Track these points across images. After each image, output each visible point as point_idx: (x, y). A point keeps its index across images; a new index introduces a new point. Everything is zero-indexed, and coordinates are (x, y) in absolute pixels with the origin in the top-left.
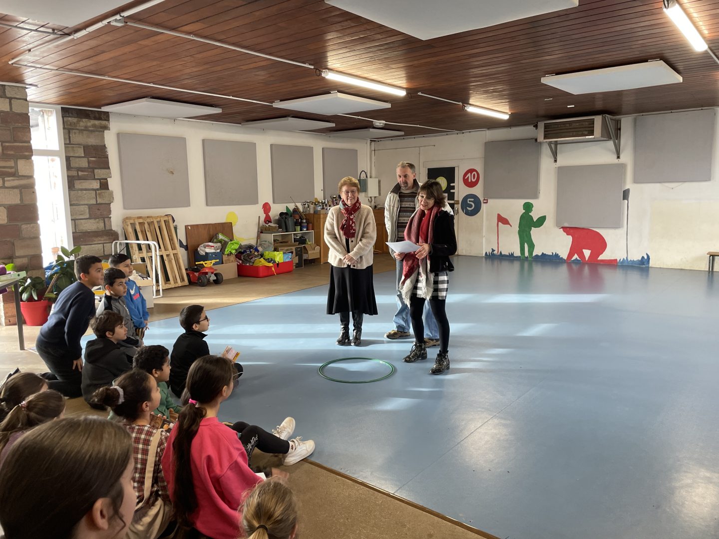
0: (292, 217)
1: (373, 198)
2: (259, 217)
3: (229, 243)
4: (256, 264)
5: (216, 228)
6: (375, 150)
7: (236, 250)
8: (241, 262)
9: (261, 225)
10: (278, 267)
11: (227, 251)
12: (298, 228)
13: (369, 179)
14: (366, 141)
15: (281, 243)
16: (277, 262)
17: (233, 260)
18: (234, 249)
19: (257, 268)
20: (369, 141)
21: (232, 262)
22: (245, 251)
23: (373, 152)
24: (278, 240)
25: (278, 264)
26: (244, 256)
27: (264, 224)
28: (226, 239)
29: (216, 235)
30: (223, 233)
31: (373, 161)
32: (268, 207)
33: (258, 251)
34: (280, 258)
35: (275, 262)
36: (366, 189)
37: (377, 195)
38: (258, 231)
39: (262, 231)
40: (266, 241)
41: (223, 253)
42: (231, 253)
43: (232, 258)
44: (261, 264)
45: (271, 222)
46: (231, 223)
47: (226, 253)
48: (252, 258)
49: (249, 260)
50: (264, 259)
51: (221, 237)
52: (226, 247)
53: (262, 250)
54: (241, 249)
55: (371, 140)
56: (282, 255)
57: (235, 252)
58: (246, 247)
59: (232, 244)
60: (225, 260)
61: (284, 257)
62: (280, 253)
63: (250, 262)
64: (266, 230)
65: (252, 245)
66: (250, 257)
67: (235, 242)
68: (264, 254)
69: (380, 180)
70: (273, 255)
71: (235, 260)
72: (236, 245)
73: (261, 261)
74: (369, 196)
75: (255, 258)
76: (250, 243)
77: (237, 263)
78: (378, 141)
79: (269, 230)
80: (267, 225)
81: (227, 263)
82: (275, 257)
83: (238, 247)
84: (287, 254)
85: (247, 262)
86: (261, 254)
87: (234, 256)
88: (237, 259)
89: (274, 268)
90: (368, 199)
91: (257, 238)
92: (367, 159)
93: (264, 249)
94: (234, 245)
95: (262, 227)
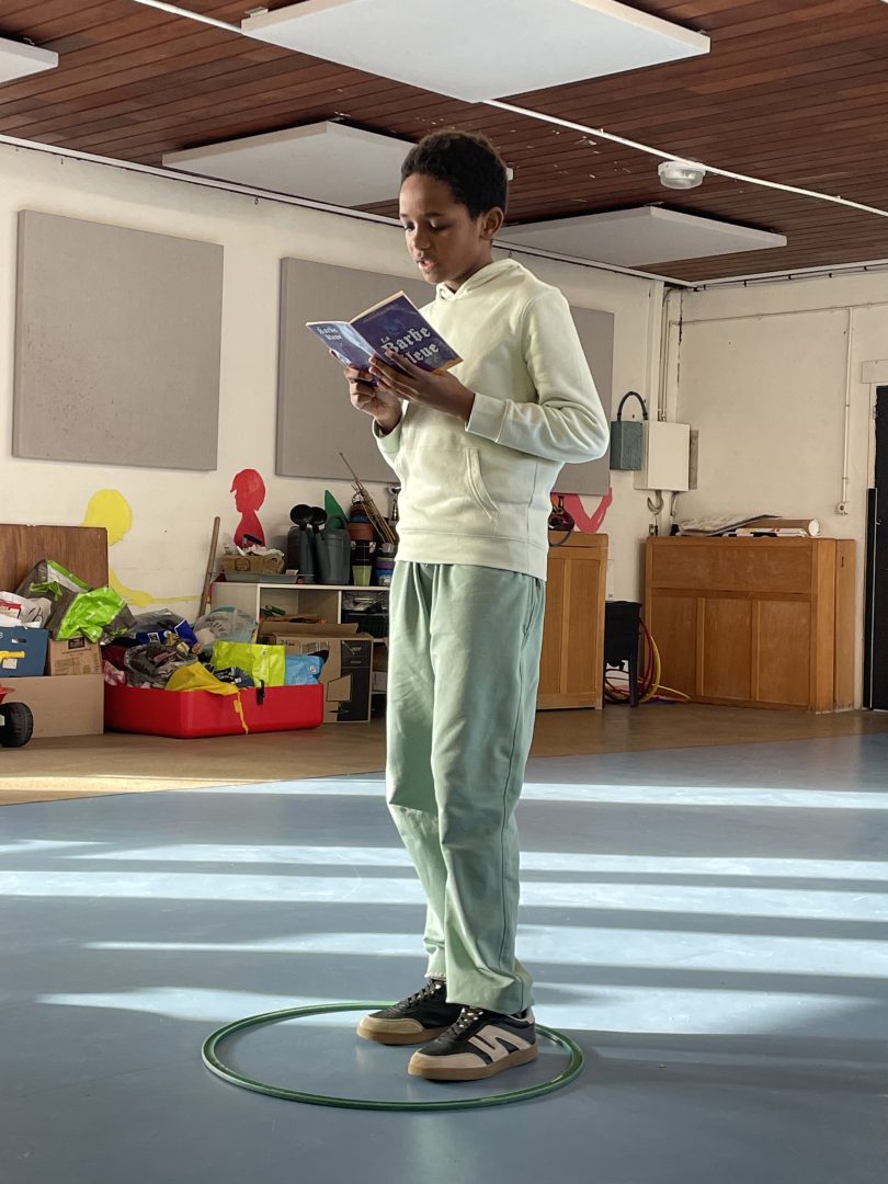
0: (344, 532)
1: (666, 498)
2: (217, 520)
3: (80, 596)
4: (172, 686)
5: (41, 543)
6: (680, 324)
7: (106, 629)
8: (121, 675)
9: (220, 550)
10: (259, 702)
11: (70, 627)
12: (364, 573)
13: (653, 424)
14: (648, 284)
15: (293, 621)
16: (259, 685)
17: (92, 665)
18: (97, 624)
19: (178, 694)
20: (659, 288)
21: (87, 671)
22: (142, 638)
23: (675, 328)
24: (281, 613)
25: (261, 692)
26: (136, 655)
27: (233, 547)
28: (74, 587)
29: (37, 567)
30: (66, 565)
31: (673, 361)
32: (253, 489)
33: (192, 641)
34: (271, 670)
35: (248, 681)
36: (640, 459)
37: (683, 486)
38: (209, 574)
39: (223, 571)
40: (232, 610)
41: (52, 635)
42: (84, 638)
43: (90, 656)
44: (191, 683)
45: (260, 543)
46: (103, 531)
47: (61, 634)
48: (162, 663)
49: (150, 668)
50: (210, 669)
51: (54, 574)
52: (64, 613)
53: (213, 639)
54: (129, 628)
55: (667, 284)
56: (282, 658)
57: (99, 636)
58: (152, 623)
59: (90, 604)
60: (59, 662)
61: (289, 668)
62: (277, 652)
63: (154, 676)
64: (236, 569)
65: (173, 615)
66: (156, 659)
67: (104, 598)
68: (212, 651)
69: (697, 432)
70: (248, 655)
71: (100, 668)
72: (107, 608)
73: (197, 675)
74: (650, 487)
75: (177, 664)
76: (168, 611)
77: (107, 678)
78: (696, 290)
79: (249, 569)
80: (242, 553)
81: (65, 671)
82: (251, 665)
83: (113, 617)
84: (303, 660)
85: (146, 676)
86: (203, 653)
87: (97, 650)
88: (107, 663)
89: (240, 704)
90: (649, 499)
91: (203, 595)
92: (649, 351)
93: (216, 637)
94: (99, 606)
95: (222, 559)
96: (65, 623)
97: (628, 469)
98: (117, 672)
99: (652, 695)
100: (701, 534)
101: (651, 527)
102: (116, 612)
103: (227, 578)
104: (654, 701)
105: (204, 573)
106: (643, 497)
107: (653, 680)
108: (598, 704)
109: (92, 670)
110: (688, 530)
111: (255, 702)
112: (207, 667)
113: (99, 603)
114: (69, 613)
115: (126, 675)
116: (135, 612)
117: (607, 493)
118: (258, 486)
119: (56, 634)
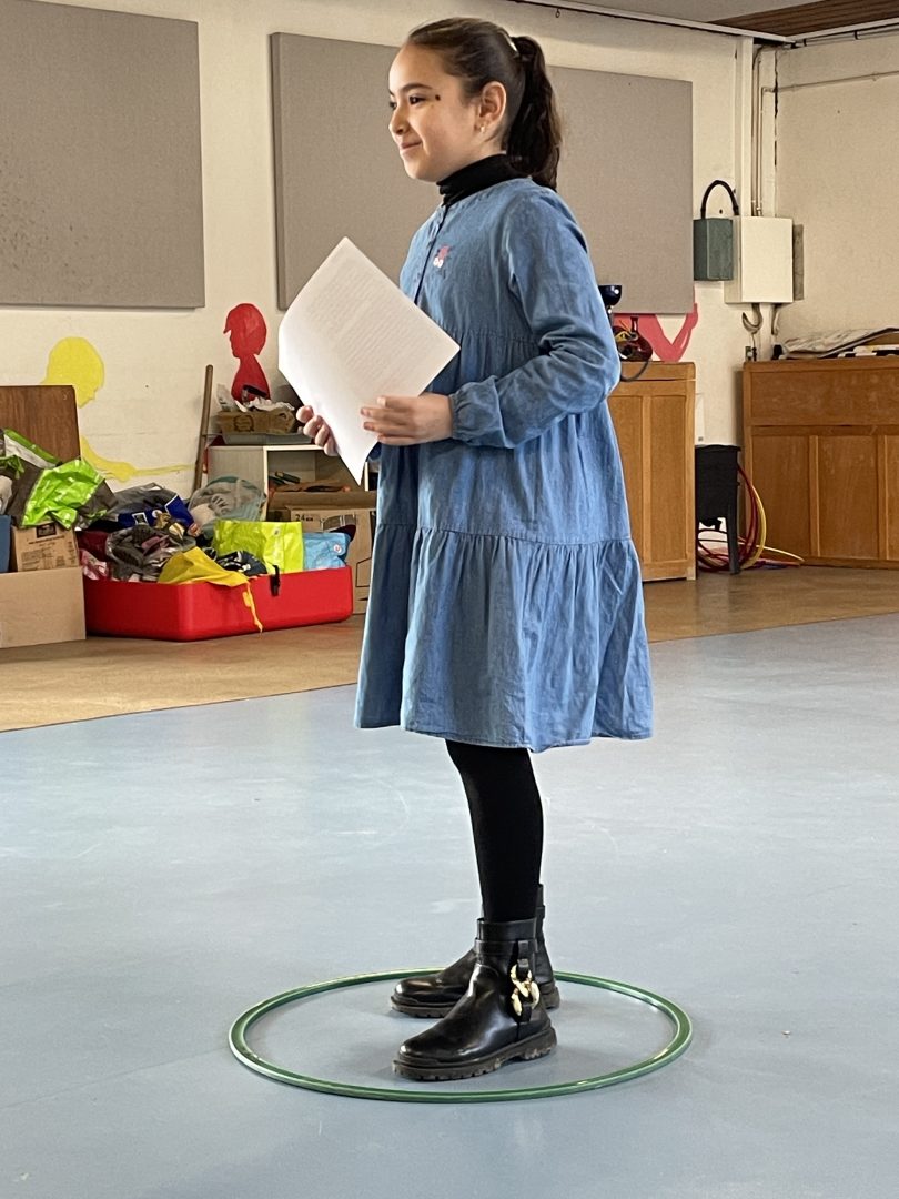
1: (766, 312)
2: (209, 369)
3: (46, 473)
4: (167, 579)
6: (776, 90)
7: (82, 511)
8: (103, 567)
9: (215, 408)
10: (275, 593)
11: (36, 510)
13: (746, 221)
14: (733, 42)
15: (310, 490)
16: (272, 571)
17: (67, 556)
18: (70, 506)
19: (174, 591)
20: (749, 45)
21: (61, 563)
22: (126, 520)
23: (770, 97)
24: (296, 481)
25: (275, 580)
26: (119, 541)
27: (230, 402)
28: (39, 461)
30: (28, 436)
31: (769, 138)
32: (251, 327)
33: (188, 521)
34: (286, 552)
35: (259, 568)
36: (731, 267)
37: (786, 296)
38: (203, 436)
39: (220, 432)
40: (233, 480)
41: (16, 522)
42: (55, 524)
43: (63, 546)
44: (188, 573)
46: (71, 389)
47: (26, 520)
48: (153, 549)
49: (139, 556)
50: (211, 555)
51: (13, 447)
52: (28, 494)
53: (213, 518)
54: (109, 508)
55: (757, 41)
56: (299, 538)
57: (73, 520)
58: (138, 500)
59: (59, 481)
60: (25, 554)
61: (307, 549)
62: (292, 530)
63: (145, 566)
64: (236, 428)
65: (162, 490)
66: (144, 546)
67: (77, 473)
68: (213, 532)
69: (802, 227)
70: (257, 536)
71: (77, 560)
72: (80, 484)
73: (196, 564)
74: (744, 300)
75: (171, 550)
76: (155, 485)
77: (86, 571)
78: (794, 46)
79: (252, 429)
80: (243, 409)
81: (35, 566)
82: (261, 547)
83: (89, 496)
84: (324, 538)
85: (133, 567)
86: (201, 536)
87: (70, 536)
88: (86, 553)
89: (251, 596)
90: (744, 315)
91: (197, 462)
92: (738, 126)
93: (217, 515)
94: (69, 484)
95: (218, 418)
96: (30, 506)
97: (717, 278)
98: (98, 563)
99: (757, 558)
100: (811, 356)
101: (748, 349)
102: (92, 490)
103: (226, 441)
104: (760, 565)
105: (197, 435)
106: (738, 313)
107: (757, 541)
108: (691, 573)
109: (68, 562)
110: (795, 352)
111: (269, 592)
112: (208, 553)
113: (71, 479)
114: (34, 493)
115: (108, 566)
116: (115, 487)
117: (690, 311)
118: (257, 324)
119: (21, 520)
